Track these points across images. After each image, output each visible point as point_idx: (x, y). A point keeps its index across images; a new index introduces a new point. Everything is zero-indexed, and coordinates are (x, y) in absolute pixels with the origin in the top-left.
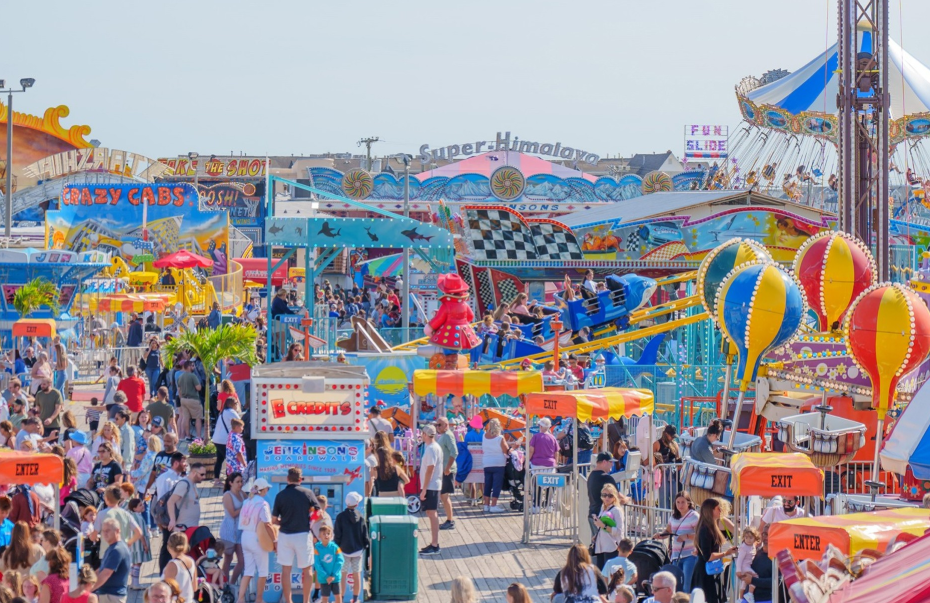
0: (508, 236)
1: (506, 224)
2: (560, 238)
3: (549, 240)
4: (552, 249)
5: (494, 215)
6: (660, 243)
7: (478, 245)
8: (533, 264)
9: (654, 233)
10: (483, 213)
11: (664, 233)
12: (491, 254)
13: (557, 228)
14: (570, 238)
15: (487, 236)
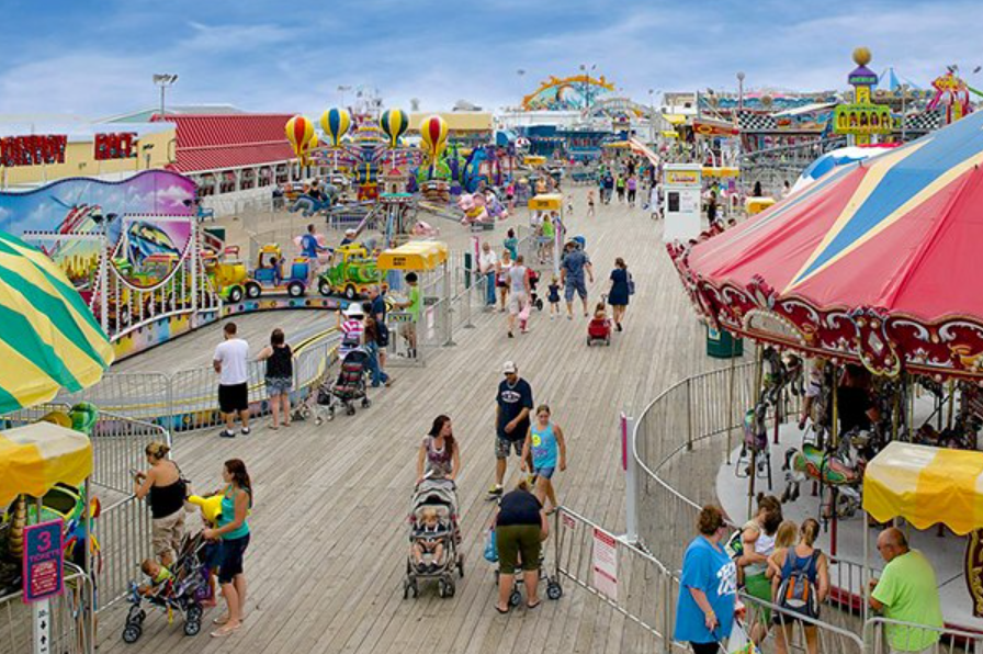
0: (751, 120)
1: (750, 116)
2: (769, 121)
3: (765, 121)
4: (766, 124)
5: (745, 113)
6: (805, 122)
7: (740, 123)
8: (760, 130)
9: (803, 119)
10: (742, 112)
11: (806, 118)
12: (745, 127)
13: (768, 117)
14: (773, 120)
15: (743, 120)
